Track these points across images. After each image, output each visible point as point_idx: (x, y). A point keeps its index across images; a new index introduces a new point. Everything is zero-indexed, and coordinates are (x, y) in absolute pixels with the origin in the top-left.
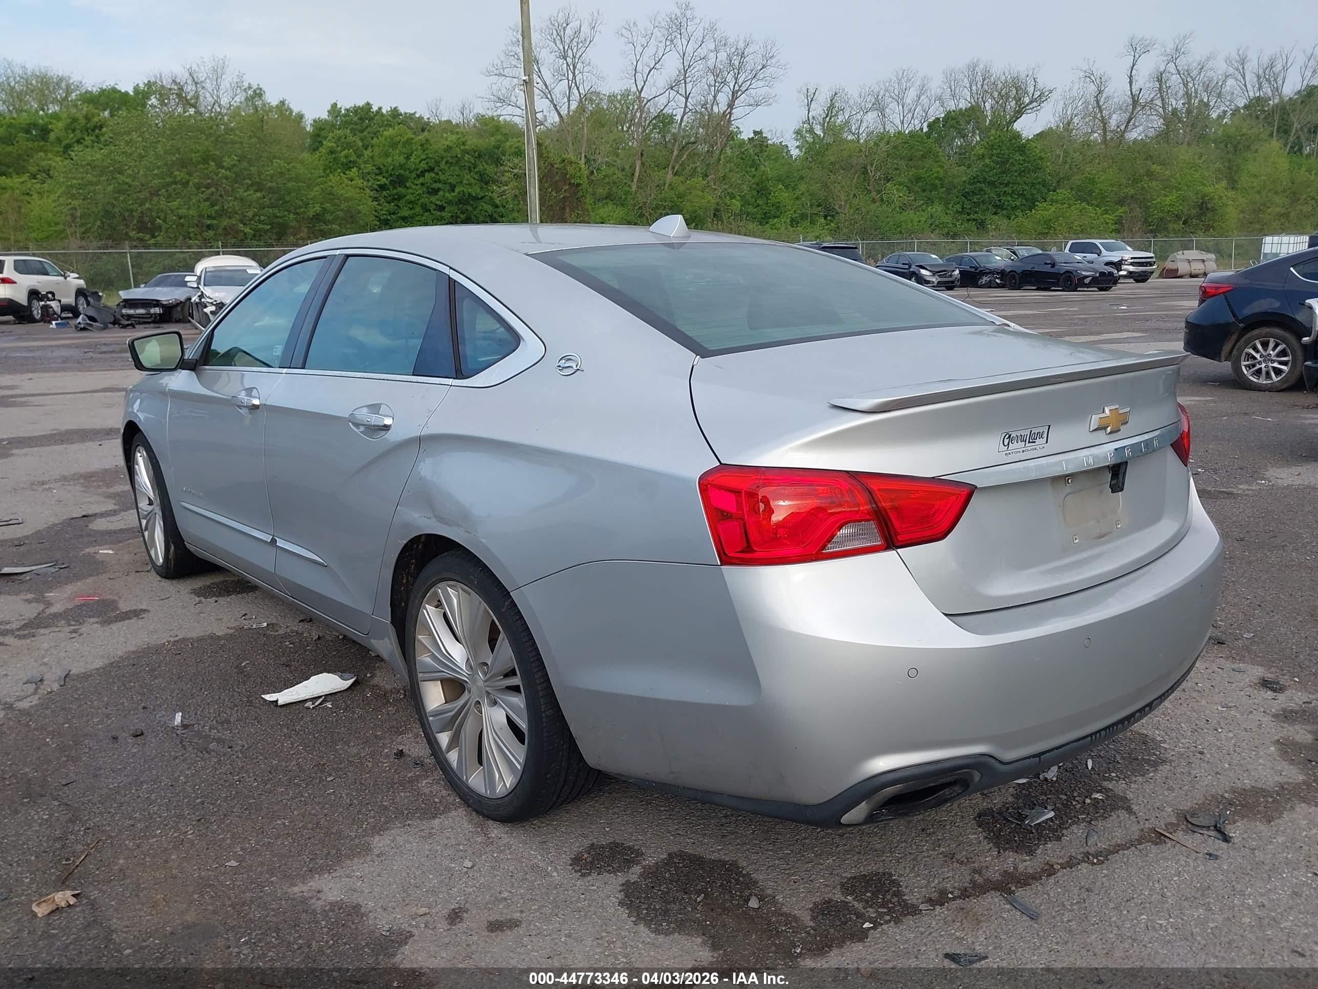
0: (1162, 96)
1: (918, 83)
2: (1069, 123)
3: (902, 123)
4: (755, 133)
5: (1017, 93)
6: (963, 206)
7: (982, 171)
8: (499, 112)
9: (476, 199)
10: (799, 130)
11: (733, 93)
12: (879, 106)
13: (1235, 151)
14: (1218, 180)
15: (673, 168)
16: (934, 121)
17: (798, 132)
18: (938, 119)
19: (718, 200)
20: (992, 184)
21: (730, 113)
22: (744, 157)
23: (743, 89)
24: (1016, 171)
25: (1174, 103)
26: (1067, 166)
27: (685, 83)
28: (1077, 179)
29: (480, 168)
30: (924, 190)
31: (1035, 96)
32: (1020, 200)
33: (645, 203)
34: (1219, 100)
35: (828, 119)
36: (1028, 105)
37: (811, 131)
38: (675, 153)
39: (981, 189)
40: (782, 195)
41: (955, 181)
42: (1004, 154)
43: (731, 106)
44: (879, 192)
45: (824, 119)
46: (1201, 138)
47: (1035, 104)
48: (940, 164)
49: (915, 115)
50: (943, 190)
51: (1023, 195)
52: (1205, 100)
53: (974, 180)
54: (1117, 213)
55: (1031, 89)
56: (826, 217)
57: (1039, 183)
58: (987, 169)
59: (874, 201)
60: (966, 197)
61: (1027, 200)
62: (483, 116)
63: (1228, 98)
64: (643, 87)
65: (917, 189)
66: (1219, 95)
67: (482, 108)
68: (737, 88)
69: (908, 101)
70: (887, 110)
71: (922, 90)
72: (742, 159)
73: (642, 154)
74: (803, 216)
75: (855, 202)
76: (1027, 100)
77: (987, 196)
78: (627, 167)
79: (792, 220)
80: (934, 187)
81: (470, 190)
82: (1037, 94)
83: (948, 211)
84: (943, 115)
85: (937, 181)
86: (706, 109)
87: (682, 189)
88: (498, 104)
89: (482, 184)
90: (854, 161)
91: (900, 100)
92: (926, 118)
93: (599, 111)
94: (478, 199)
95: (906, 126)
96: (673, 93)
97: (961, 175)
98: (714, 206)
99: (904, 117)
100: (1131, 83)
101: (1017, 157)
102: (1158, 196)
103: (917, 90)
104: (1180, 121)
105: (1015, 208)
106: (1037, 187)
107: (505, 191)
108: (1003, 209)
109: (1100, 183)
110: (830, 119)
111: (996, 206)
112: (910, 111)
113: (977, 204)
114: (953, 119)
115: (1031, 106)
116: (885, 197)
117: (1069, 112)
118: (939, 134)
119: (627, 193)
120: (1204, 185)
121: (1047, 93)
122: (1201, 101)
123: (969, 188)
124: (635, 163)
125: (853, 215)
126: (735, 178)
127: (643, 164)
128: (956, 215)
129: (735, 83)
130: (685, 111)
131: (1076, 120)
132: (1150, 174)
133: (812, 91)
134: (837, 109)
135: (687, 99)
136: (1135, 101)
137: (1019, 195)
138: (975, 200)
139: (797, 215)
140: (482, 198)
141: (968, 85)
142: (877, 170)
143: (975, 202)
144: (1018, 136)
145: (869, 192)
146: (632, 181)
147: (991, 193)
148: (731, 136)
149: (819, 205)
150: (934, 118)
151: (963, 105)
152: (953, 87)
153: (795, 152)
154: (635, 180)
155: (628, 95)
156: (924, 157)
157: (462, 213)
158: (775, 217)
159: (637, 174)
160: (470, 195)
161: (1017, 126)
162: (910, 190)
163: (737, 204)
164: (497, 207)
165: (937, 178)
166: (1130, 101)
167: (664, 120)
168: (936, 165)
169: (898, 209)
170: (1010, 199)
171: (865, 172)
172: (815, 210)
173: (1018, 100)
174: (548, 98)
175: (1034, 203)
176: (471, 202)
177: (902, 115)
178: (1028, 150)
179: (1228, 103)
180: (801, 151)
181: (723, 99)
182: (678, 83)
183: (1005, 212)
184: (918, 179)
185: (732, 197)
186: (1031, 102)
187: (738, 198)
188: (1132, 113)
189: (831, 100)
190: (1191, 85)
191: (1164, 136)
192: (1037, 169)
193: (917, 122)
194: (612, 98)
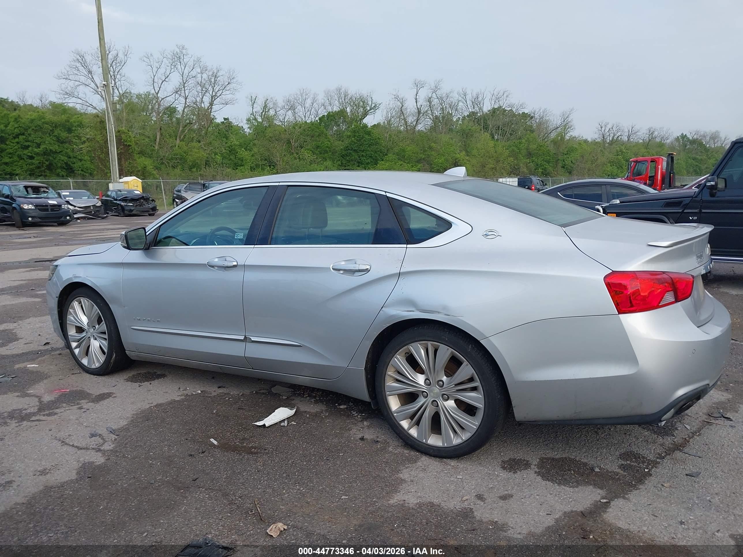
0: (431, 109)
1: (312, 96)
2: (390, 121)
3: (305, 117)
4: (225, 119)
5: (363, 104)
6: (341, 162)
7: (350, 144)
8: (67, 101)
9: (56, 152)
10: (249, 118)
11: (212, 96)
12: (292, 108)
13: (467, 137)
14: (461, 151)
15: (180, 137)
16: (322, 117)
17: (248, 120)
18: (324, 116)
19: (207, 156)
20: (355, 151)
21: (211, 108)
22: (220, 132)
23: (218, 95)
24: (367, 144)
25: (436, 113)
26: (391, 142)
27: (185, 90)
28: (396, 150)
29: (56, 133)
30: (321, 153)
31: (372, 107)
32: (370, 159)
33: (164, 156)
34: (457, 112)
35: (264, 113)
36: (369, 111)
37: (255, 119)
38: (181, 129)
39: (350, 153)
40: (243, 153)
41: (337, 149)
42: (360, 136)
43: (211, 104)
44: (297, 153)
45: (262, 113)
46: (451, 130)
47: (372, 110)
48: (327, 139)
49: (312, 113)
50: (331, 153)
51: (371, 157)
52: (451, 113)
53: (347, 149)
54: (418, 167)
55: (370, 103)
56: (270, 166)
57: (379, 151)
58: (353, 143)
59: (295, 159)
60: (343, 157)
61: (373, 159)
62: (55, 103)
63: (461, 112)
64: (159, 91)
65: (317, 152)
66: (456, 110)
67: (55, 98)
68: (214, 94)
69: (307, 105)
70: (296, 110)
71: (314, 101)
72: (219, 133)
73: (161, 129)
74: (257, 166)
75: (285, 159)
76: (368, 108)
77: (353, 157)
78: (151, 136)
79: (251, 167)
80: (326, 152)
81: (51, 148)
82: (373, 105)
83: (335, 165)
84: (326, 114)
85: (328, 149)
86: (197, 105)
87: (185, 148)
88: (66, 96)
89: (59, 144)
90: (283, 136)
91: (303, 105)
92: (317, 115)
93: (130, 103)
94: (57, 152)
95: (307, 118)
96: (177, 96)
97: (339, 145)
98: (205, 158)
99: (305, 114)
100: (416, 102)
101: (366, 136)
102: (435, 159)
103: (311, 100)
104: (440, 122)
105: (368, 163)
106: (378, 153)
107: (81, 148)
108: (362, 164)
109: (407, 151)
110: (265, 113)
111: (358, 162)
112: (308, 111)
113: (349, 161)
114: (331, 116)
115: (370, 111)
116: (301, 157)
117: (389, 115)
118: (325, 123)
119: (153, 150)
120: (456, 154)
121: (378, 105)
122: (448, 112)
123: (344, 153)
124: (156, 134)
125: (285, 165)
126: (216, 144)
127: (161, 134)
128: (339, 167)
129: (213, 91)
130: (185, 105)
131: (393, 119)
132: (430, 148)
133: (254, 97)
134: (268, 108)
135: (186, 99)
136: (419, 112)
137: (369, 157)
138: (348, 159)
139: (253, 165)
140: (60, 152)
141: (337, 99)
142: (295, 142)
143: (347, 160)
144: (365, 126)
145: (293, 154)
146: (155, 144)
147: (355, 156)
148: (211, 120)
149: (266, 160)
150: (322, 115)
151: (336, 109)
152: (330, 100)
153: (247, 130)
154: (157, 143)
155: (149, 95)
156: (319, 135)
157: (47, 161)
158: (241, 166)
159: (158, 140)
160: (51, 150)
161: (365, 121)
162: (314, 153)
163: (219, 158)
164: (70, 158)
165: (327, 147)
166: (416, 111)
167: (171, 111)
168: (326, 140)
169: (308, 163)
170: (365, 158)
171: (289, 142)
172: (264, 162)
173: (364, 107)
174: (99, 94)
175: (377, 161)
176: (52, 155)
177: (304, 112)
178: (372, 134)
179: (461, 114)
180: (250, 130)
181: (207, 100)
182: (180, 90)
183: (363, 166)
184: (318, 147)
185: (216, 154)
186: (371, 109)
187: (219, 155)
188: (418, 117)
189: (265, 103)
190: (443, 104)
191: (433, 128)
192: (377, 144)
193: (312, 117)
194: (139, 96)
